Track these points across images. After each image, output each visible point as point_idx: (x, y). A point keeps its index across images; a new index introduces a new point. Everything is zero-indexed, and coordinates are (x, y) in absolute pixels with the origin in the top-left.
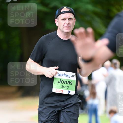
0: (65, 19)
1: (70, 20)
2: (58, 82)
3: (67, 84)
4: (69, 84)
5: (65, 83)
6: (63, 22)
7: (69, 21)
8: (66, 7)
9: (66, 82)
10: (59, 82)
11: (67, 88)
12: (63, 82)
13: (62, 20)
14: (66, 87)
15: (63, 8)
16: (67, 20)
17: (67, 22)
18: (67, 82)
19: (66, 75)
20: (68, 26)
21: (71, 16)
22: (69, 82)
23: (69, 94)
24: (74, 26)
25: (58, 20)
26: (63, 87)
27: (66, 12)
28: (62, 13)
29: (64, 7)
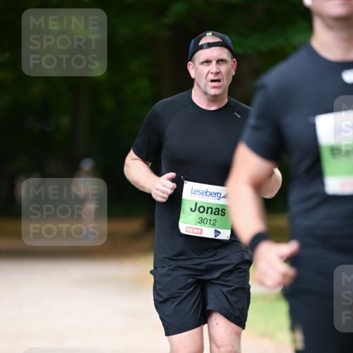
0: (208, 62)
1: (221, 62)
2: (191, 209)
3: (211, 213)
4: (218, 214)
5: (207, 213)
6: (205, 69)
7: (218, 66)
8: (211, 34)
9: (210, 210)
10: (193, 209)
11: (212, 223)
12: (202, 209)
13: (202, 63)
14: (209, 221)
15: (205, 35)
16: (214, 62)
17: (213, 67)
18: (214, 211)
19: (211, 194)
20: (216, 78)
21: (223, 53)
22: (219, 209)
23: (218, 238)
24: (231, 78)
25: (194, 64)
26: (202, 221)
27: (210, 45)
28: (201, 48)
29: (208, 34)
